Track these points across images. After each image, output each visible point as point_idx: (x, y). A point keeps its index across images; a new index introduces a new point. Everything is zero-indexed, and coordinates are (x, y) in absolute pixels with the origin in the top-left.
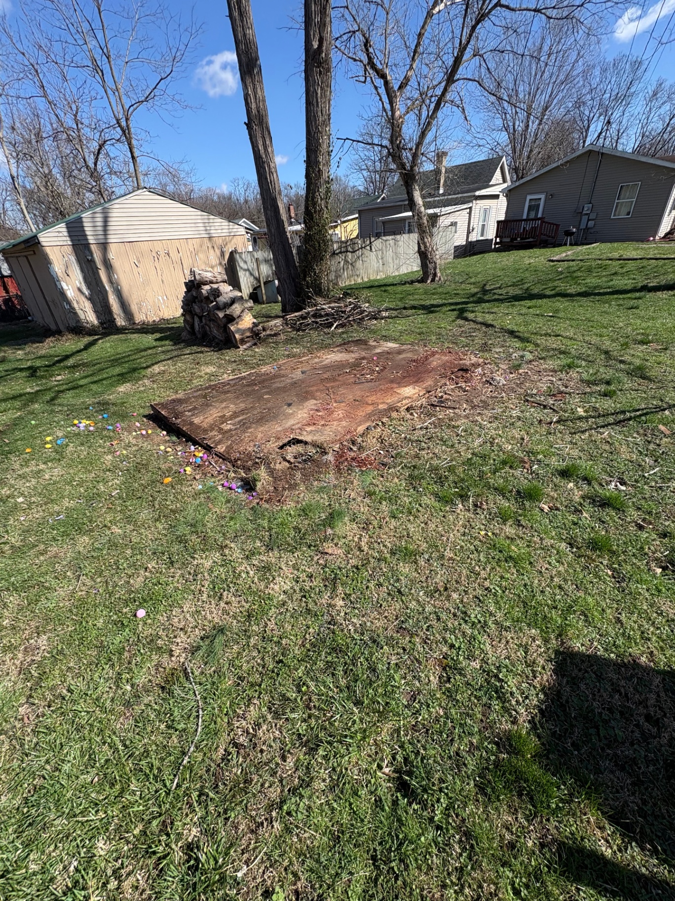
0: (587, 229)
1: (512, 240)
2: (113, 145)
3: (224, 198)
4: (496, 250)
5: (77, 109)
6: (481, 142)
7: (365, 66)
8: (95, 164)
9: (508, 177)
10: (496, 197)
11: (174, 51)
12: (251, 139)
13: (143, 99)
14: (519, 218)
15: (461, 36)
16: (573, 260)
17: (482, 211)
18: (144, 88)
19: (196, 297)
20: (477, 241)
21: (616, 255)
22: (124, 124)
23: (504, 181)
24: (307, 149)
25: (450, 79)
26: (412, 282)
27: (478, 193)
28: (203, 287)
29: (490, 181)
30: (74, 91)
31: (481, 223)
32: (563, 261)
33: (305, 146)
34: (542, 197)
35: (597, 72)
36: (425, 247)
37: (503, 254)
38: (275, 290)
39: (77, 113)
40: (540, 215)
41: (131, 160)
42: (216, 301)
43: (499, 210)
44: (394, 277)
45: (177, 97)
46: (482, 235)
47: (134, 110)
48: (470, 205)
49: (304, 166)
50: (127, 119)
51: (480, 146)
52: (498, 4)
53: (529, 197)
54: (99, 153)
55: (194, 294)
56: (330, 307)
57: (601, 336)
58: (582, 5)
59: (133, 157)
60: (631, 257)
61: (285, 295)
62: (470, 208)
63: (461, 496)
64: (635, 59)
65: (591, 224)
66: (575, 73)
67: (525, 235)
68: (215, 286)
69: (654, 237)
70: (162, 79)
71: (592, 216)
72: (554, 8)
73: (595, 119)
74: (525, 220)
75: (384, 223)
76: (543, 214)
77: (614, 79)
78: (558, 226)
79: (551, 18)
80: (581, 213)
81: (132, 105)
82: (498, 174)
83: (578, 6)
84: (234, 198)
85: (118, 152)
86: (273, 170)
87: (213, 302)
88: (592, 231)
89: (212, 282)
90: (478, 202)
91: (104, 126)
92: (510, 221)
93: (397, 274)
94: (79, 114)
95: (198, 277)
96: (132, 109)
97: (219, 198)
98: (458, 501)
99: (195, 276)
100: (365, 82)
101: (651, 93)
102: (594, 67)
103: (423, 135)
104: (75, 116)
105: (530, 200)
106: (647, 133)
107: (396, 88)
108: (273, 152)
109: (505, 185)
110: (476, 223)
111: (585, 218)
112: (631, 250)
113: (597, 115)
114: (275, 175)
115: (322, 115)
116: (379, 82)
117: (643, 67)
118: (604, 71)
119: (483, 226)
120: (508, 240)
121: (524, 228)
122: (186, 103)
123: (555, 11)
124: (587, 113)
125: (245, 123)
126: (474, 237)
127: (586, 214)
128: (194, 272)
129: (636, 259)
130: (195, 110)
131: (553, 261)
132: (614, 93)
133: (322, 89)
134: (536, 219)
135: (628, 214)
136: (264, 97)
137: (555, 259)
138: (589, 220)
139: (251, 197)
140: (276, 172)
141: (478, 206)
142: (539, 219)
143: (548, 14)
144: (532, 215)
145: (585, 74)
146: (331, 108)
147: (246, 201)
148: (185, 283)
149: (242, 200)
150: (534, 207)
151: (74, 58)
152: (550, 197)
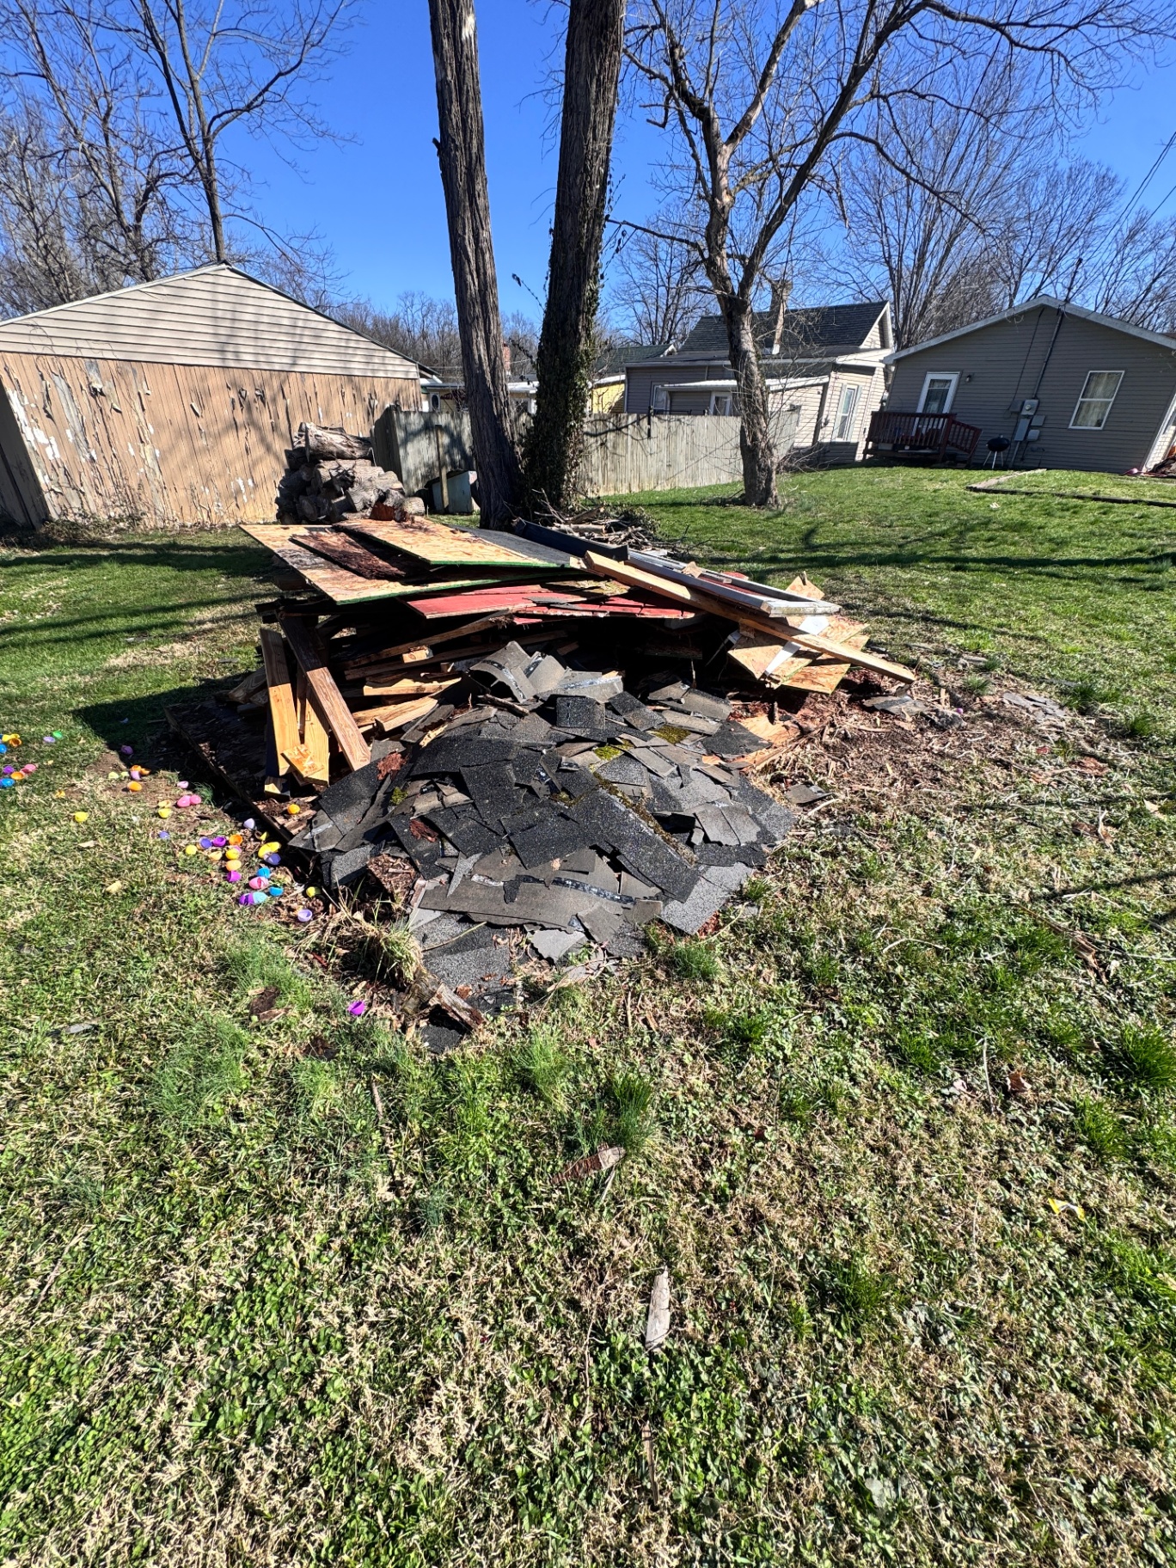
0: (1026, 441)
1: (896, 448)
2: (175, 186)
3: (385, 325)
4: (865, 464)
5: (110, 109)
6: (844, 278)
7: (671, 88)
8: (138, 218)
9: (891, 341)
10: (869, 371)
11: (309, 23)
12: (444, 176)
13: (242, 105)
14: (910, 411)
15: (860, 47)
16: (1013, 493)
17: (844, 394)
18: (245, 83)
19: (308, 484)
20: (832, 444)
21: (1086, 491)
22: (199, 146)
23: (884, 345)
24: (558, 205)
25: (826, 133)
26: (723, 503)
27: (840, 360)
28: (323, 463)
29: (861, 342)
30: (106, 71)
31: (840, 414)
32: (996, 492)
33: (554, 199)
34: (954, 378)
35: (1041, 184)
36: (755, 439)
37: (881, 470)
38: (468, 491)
39: (107, 114)
40: (946, 410)
41: (209, 222)
42: (347, 494)
43: (873, 393)
44: (690, 490)
45: (308, 110)
46: (840, 435)
47: (223, 125)
48: (826, 379)
49: (549, 240)
50: (206, 141)
51: (840, 284)
52: (926, 2)
53: (930, 377)
54: (146, 197)
55: (304, 476)
56: (577, 530)
57: (1118, 638)
58: (1076, 27)
59: (215, 218)
60: (1113, 496)
61: (489, 498)
62: (825, 386)
63: (957, 1053)
64: (1103, 171)
65: (1034, 433)
66: (1008, 180)
67: (919, 442)
68: (346, 465)
69: (1140, 468)
70: (280, 74)
71: (1037, 421)
72: (1026, 24)
73: (1031, 265)
74: (921, 416)
75: (672, 393)
76: (952, 407)
77: (1067, 202)
78: (977, 431)
79: (1017, 45)
80: (1018, 413)
81: (219, 116)
82: (874, 333)
83: (1070, 28)
84: (403, 327)
85: (187, 201)
86: (484, 245)
87: (340, 495)
88: (1035, 446)
89: (341, 456)
90: (839, 375)
91: (161, 148)
92: (895, 414)
93: (691, 485)
94: (111, 119)
95: (312, 442)
96: (217, 123)
97: (375, 324)
98: (948, 1066)
99: (307, 440)
100: (663, 126)
101: (1126, 233)
102: (1037, 175)
103: (768, 232)
104: (105, 121)
105: (933, 381)
106: (1114, 299)
107: (724, 137)
108: (486, 208)
109: (887, 352)
110: (833, 413)
111: (1024, 424)
112: (1109, 486)
113: (1036, 258)
114: (487, 256)
115: (595, 139)
116: (694, 124)
117: (1117, 187)
118: (1053, 185)
119: (844, 419)
120: (888, 447)
121: (918, 430)
122: (322, 128)
123: (1029, 31)
124: (1020, 250)
125: (435, 141)
126: (827, 436)
127: (1027, 417)
128: (307, 430)
129: (1126, 502)
130: (340, 143)
131: (976, 490)
132: (1066, 225)
133: (598, 86)
134: (939, 416)
135: (1099, 424)
136: (476, 93)
137: (979, 486)
138: (1030, 427)
139: (433, 329)
140: (490, 250)
141: (841, 382)
142: (946, 416)
143: (1014, 35)
144: (934, 407)
145: (1023, 187)
146: (614, 129)
147: (424, 336)
148: (287, 452)
149: (417, 332)
150: (937, 395)
151: (109, 9)
152: (967, 379)
